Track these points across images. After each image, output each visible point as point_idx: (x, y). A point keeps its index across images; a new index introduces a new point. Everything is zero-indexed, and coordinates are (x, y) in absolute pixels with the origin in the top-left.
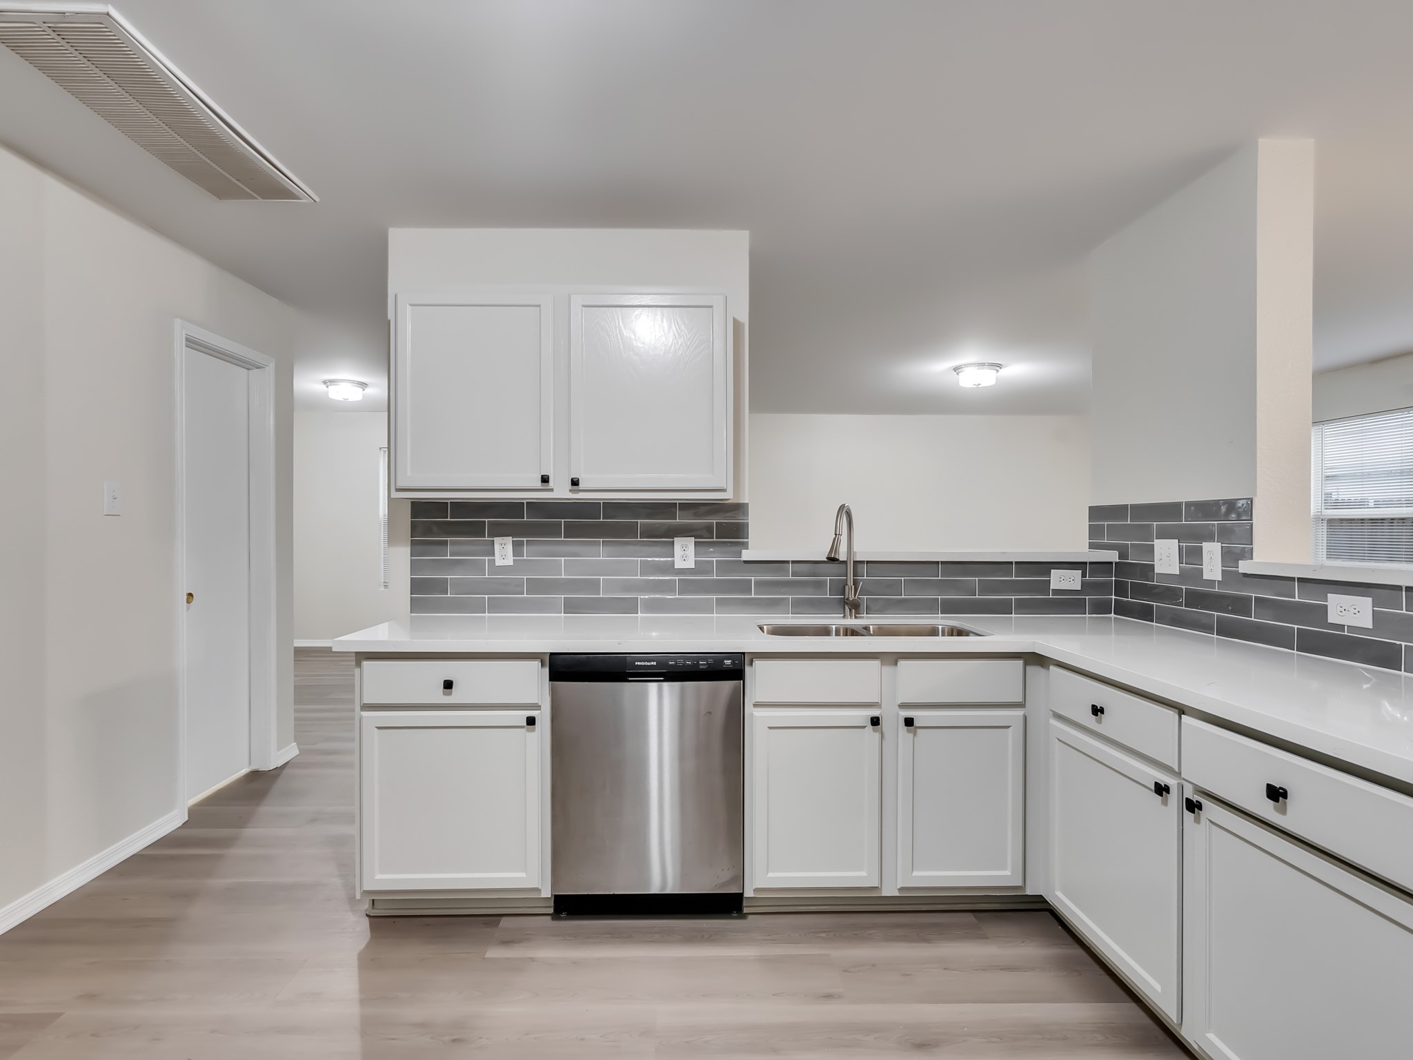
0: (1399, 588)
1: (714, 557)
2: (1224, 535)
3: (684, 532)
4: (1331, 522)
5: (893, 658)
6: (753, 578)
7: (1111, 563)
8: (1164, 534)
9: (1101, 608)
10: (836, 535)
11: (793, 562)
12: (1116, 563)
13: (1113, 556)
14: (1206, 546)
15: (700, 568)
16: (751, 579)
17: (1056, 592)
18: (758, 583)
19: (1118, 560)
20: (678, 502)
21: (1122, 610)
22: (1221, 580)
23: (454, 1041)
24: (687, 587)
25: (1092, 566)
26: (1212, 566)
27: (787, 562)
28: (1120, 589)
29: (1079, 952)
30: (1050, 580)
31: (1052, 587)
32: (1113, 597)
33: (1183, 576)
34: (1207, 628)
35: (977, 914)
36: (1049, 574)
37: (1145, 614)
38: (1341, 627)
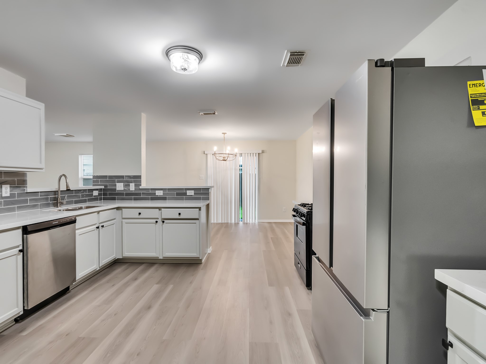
0: (166, 189)
1: (16, 192)
2: (134, 182)
3: (5, 183)
4: (84, 179)
5: (98, 212)
6: (28, 198)
7: (102, 189)
8: (119, 182)
9: (101, 199)
10: (67, 183)
11: (41, 192)
12: (103, 189)
13: (103, 187)
14: (131, 184)
15: (12, 196)
16: (28, 199)
17: (94, 196)
18: (30, 200)
19: (104, 188)
20: (3, 171)
21: (104, 199)
22: (134, 190)
23: (67, 335)
24: (6, 203)
25: (100, 189)
26: (132, 187)
27: (39, 192)
28: (105, 194)
29: (129, 263)
30: (93, 194)
31: (93, 195)
32: (103, 196)
33: (124, 190)
34: (131, 199)
35: (109, 268)
36: (93, 192)
37: (114, 199)
38: (158, 196)
